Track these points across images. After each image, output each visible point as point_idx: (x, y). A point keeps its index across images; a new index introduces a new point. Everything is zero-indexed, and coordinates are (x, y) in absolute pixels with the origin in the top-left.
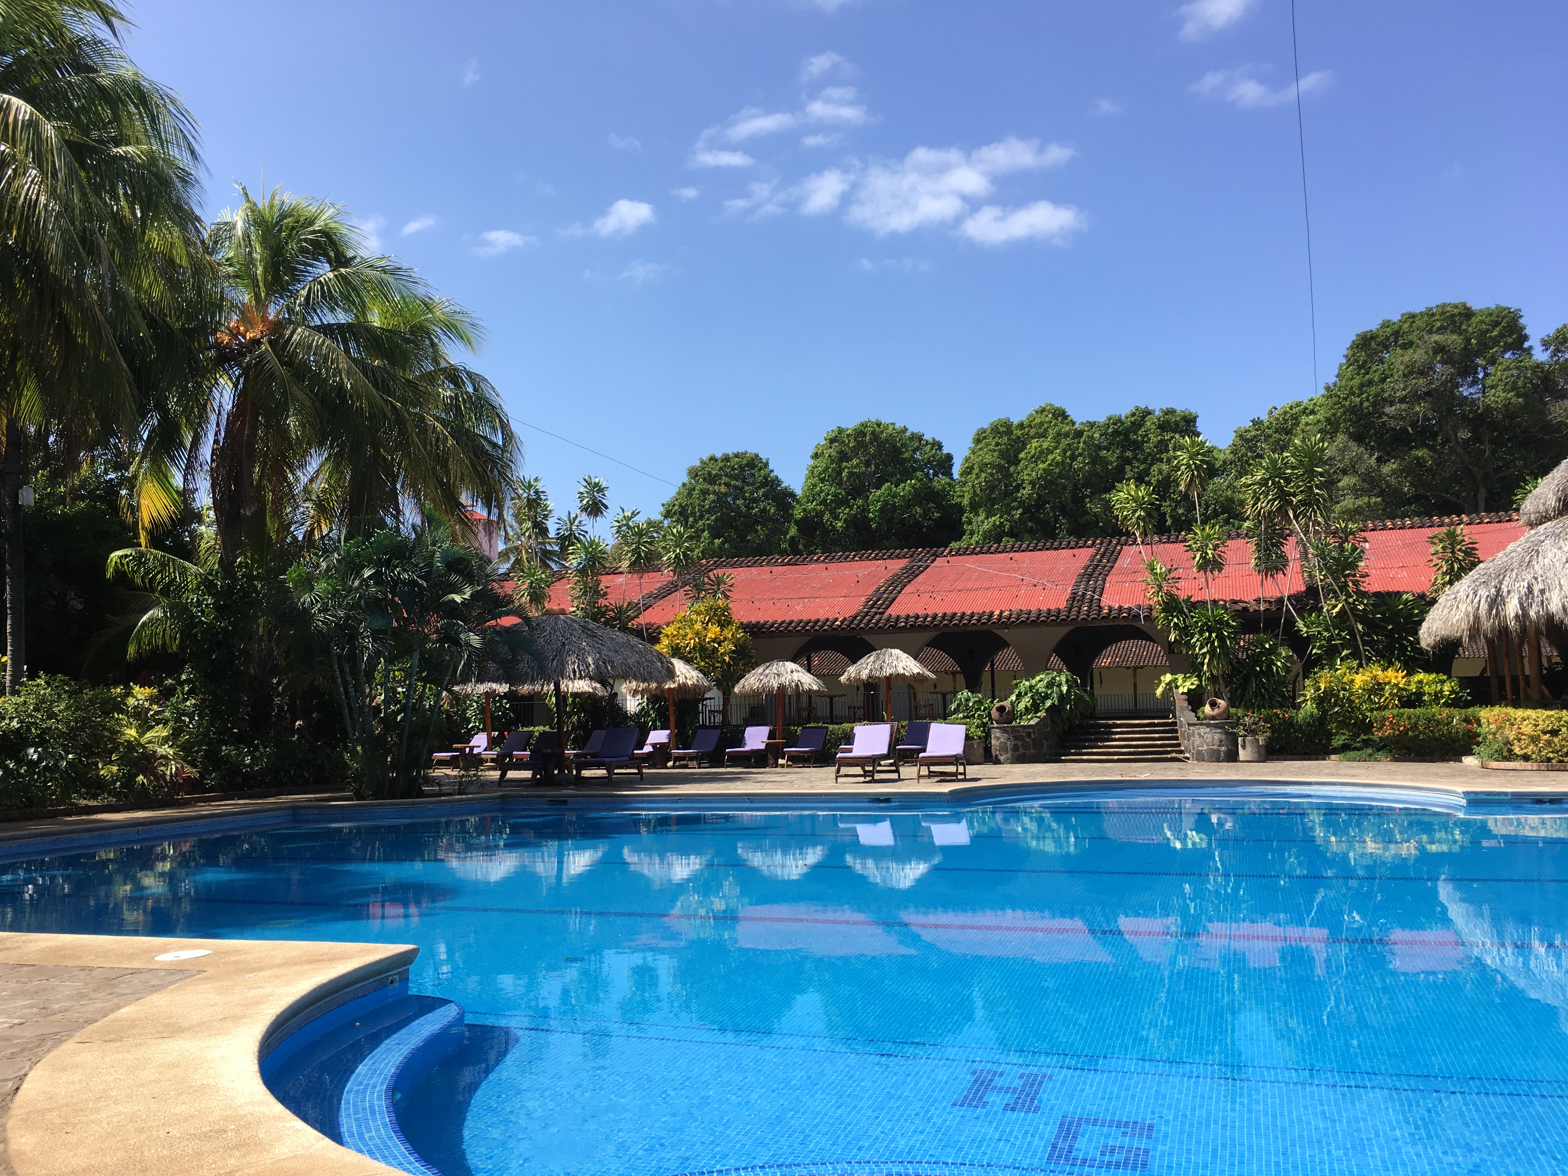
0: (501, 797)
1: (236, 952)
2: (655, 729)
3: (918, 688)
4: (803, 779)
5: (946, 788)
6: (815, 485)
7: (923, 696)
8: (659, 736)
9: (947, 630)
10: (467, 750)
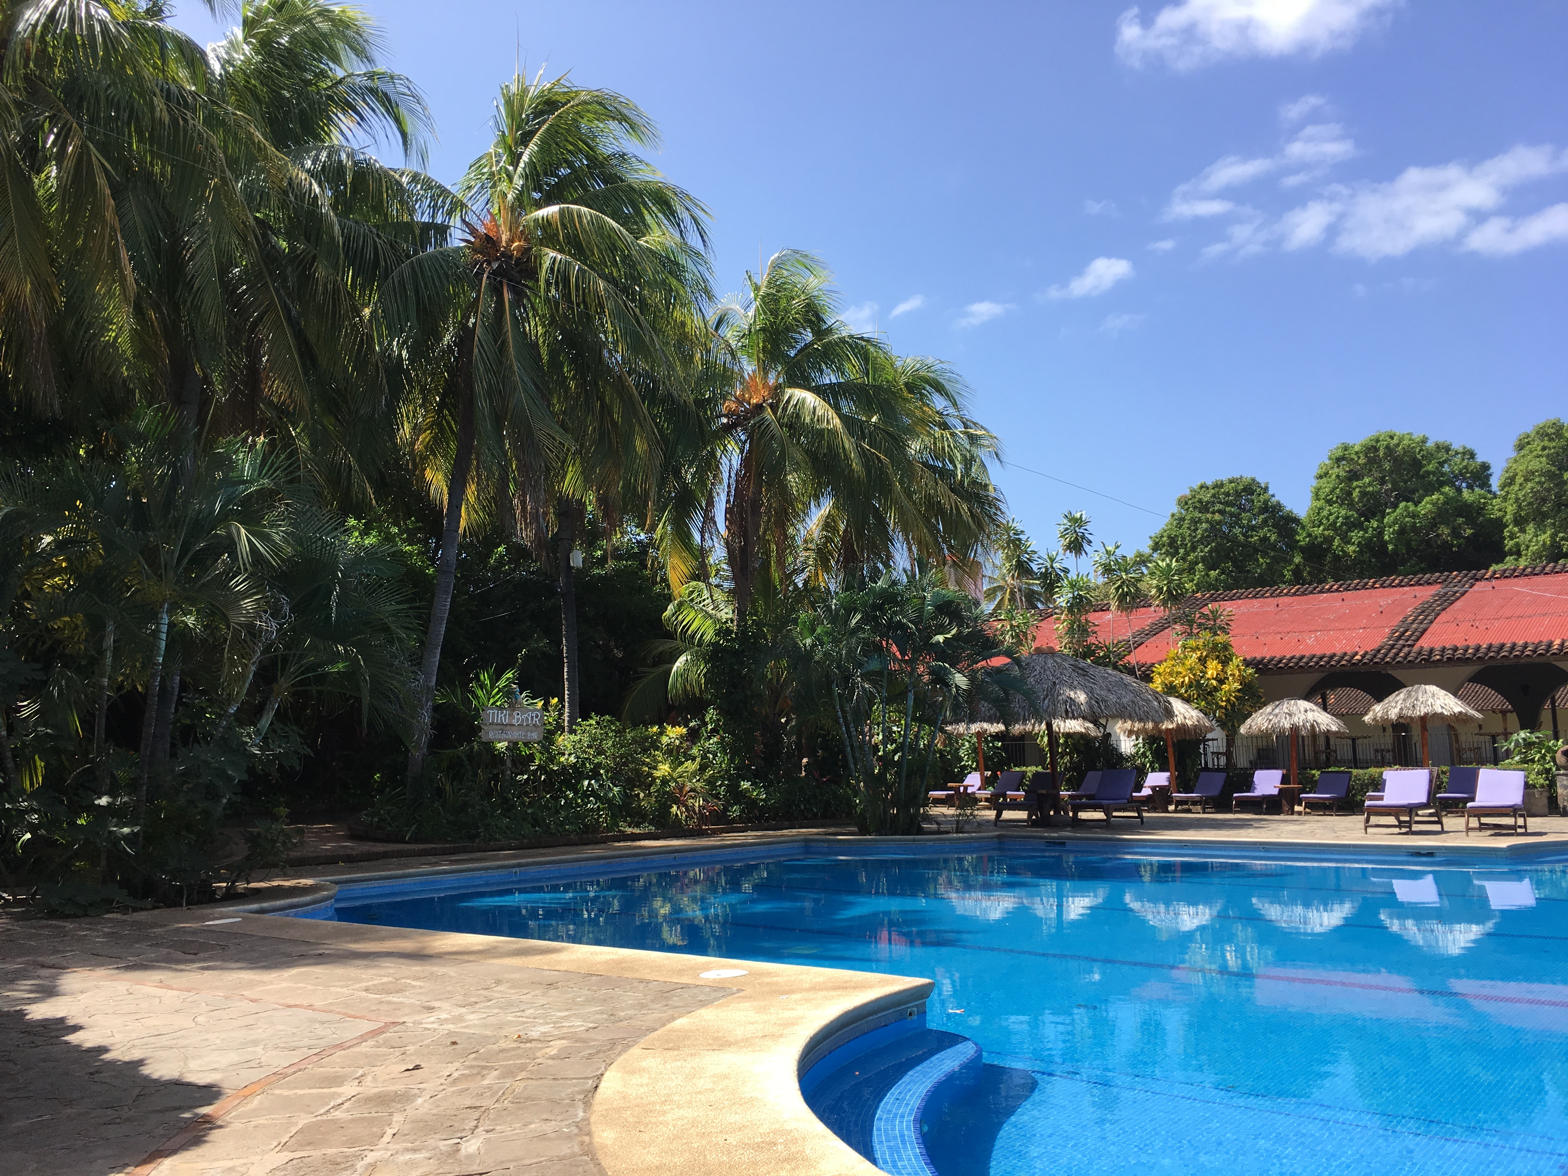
0: (999, 837)
1: (769, 974)
2: (1153, 770)
3: (1461, 729)
4: (1324, 828)
5: (1503, 843)
6: (1321, 509)
7: (1467, 737)
8: (1157, 779)
9: (1493, 663)
10: (962, 789)
